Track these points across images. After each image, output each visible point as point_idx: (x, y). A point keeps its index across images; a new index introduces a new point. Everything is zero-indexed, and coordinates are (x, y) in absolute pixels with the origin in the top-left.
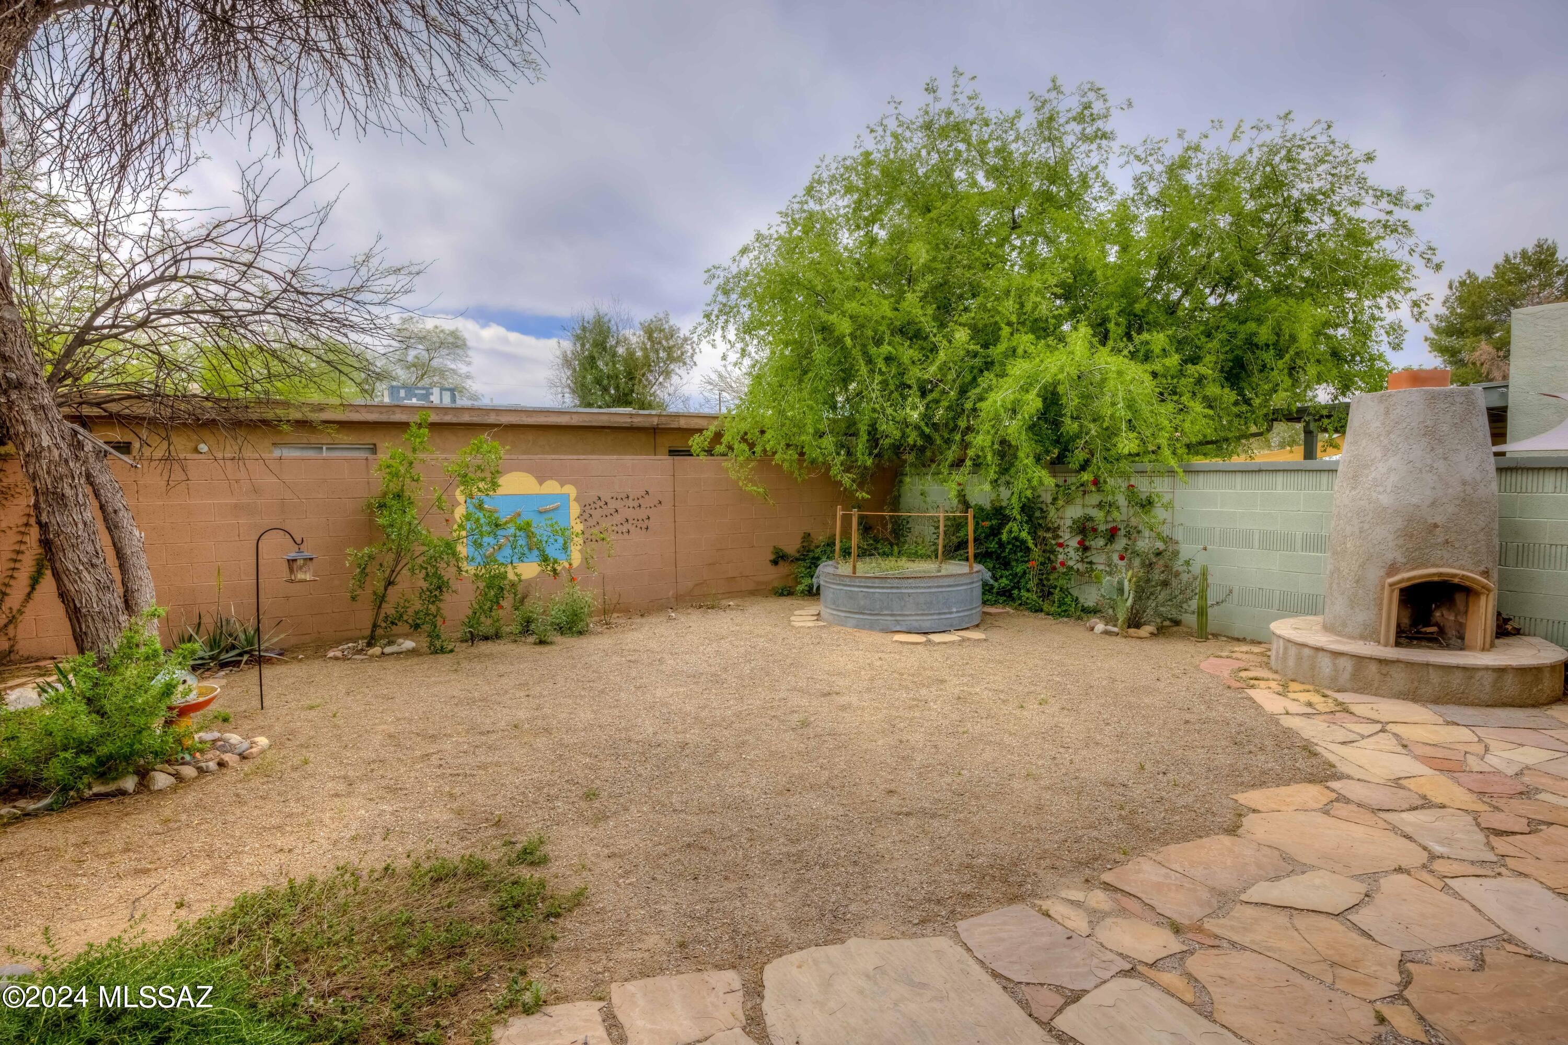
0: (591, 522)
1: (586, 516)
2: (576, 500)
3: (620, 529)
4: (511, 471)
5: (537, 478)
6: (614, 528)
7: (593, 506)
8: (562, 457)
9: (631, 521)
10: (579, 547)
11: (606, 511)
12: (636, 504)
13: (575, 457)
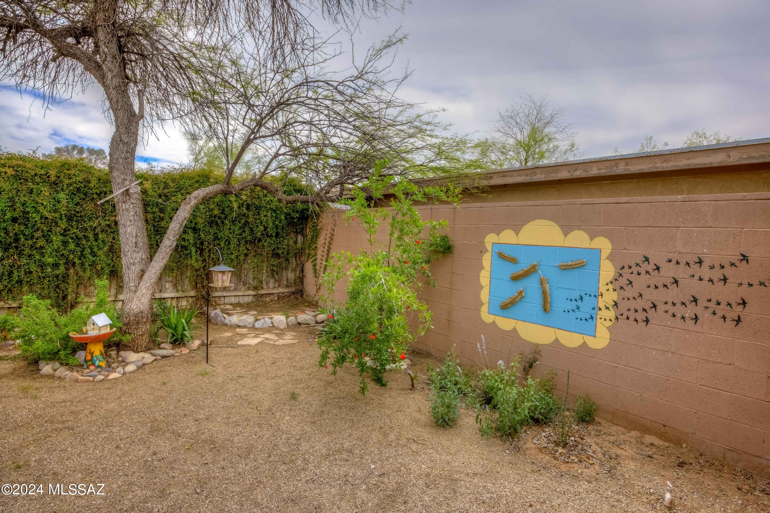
0: (631, 292)
1: (623, 282)
2: (611, 258)
3: (679, 310)
4: (535, 219)
5: (561, 226)
6: (669, 307)
7: (635, 270)
8: (595, 200)
9: (702, 303)
10: (608, 324)
11: (655, 279)
12: (717, 274)
13: (613, 200)
